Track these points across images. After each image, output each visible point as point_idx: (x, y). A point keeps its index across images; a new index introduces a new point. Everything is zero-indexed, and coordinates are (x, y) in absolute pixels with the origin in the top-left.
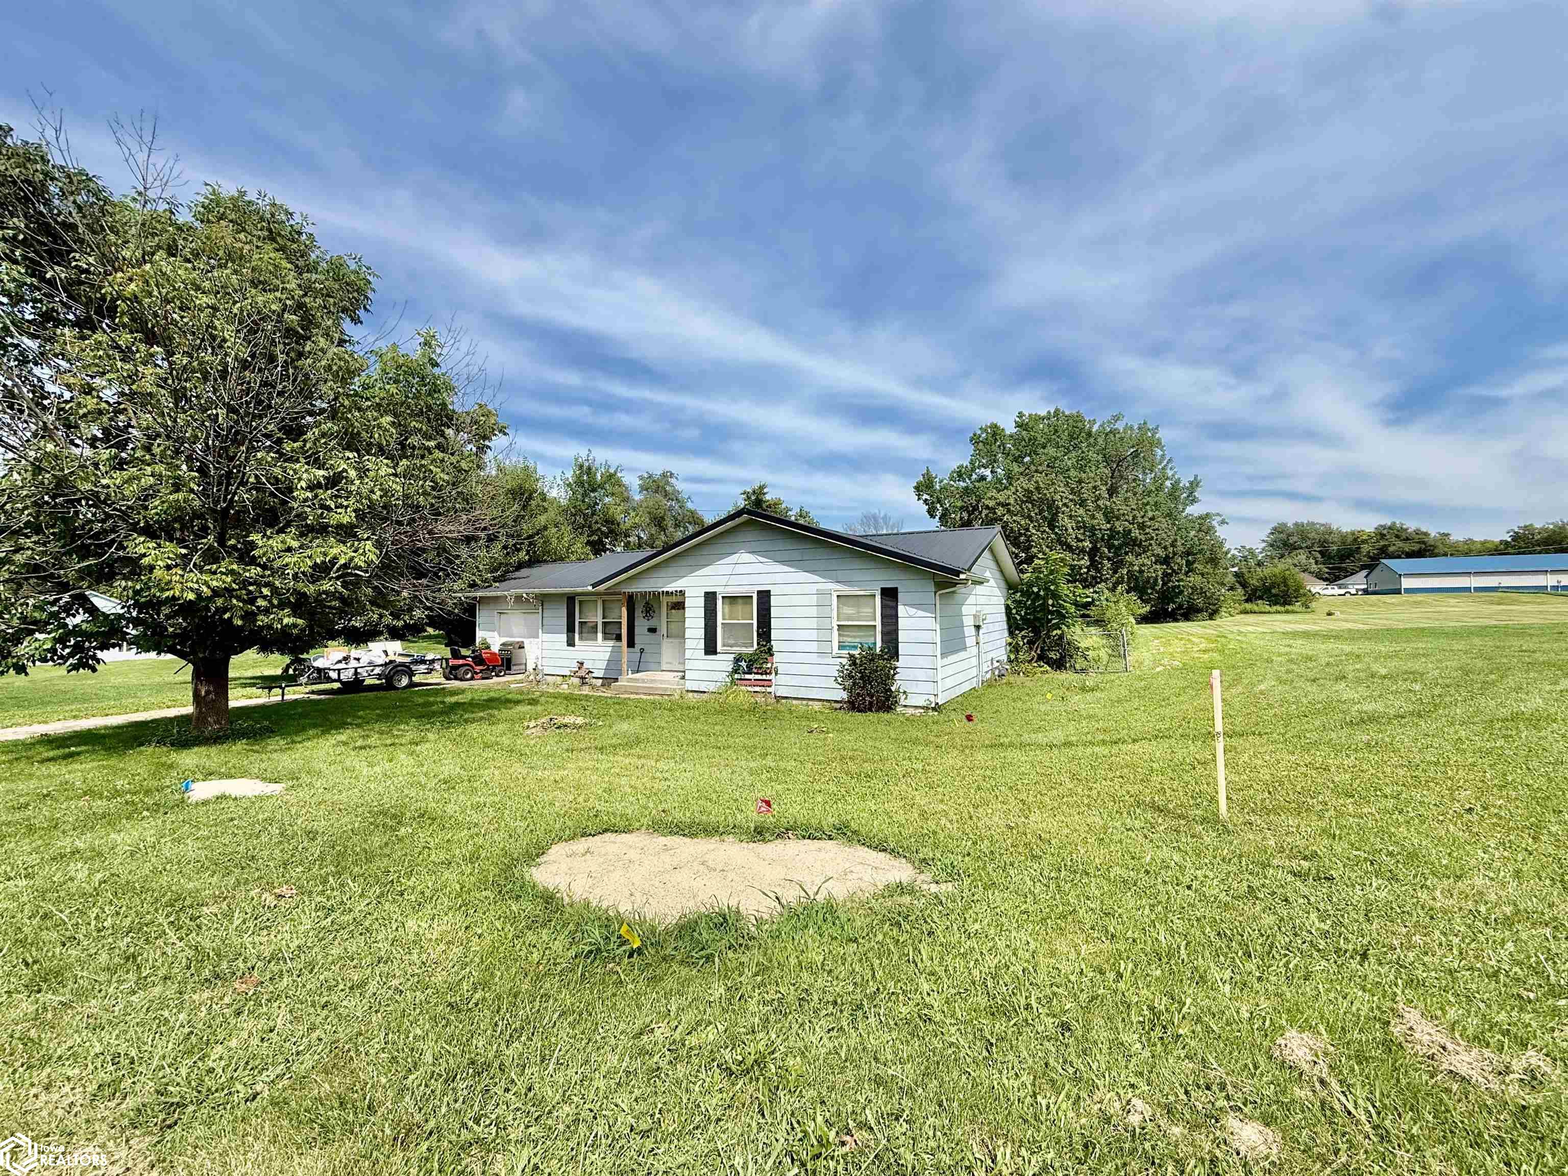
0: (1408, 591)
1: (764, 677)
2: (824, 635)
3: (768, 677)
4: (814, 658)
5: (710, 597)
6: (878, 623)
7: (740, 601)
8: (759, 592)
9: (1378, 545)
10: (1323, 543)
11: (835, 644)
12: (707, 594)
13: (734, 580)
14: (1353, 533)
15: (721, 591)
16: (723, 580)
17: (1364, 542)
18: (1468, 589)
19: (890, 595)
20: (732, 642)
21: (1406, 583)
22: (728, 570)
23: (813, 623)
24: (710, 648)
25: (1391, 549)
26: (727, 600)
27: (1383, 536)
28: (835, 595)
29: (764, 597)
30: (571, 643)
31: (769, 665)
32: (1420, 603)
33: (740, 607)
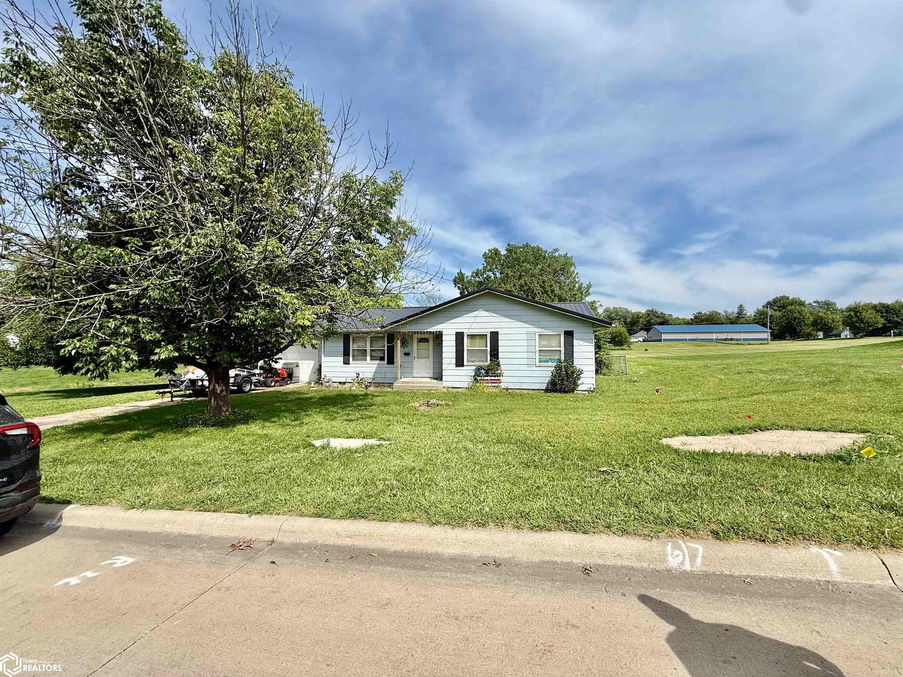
0: (665, 340)
1: (496, 378)
2: (532, 355)
3: (499, 378)
4: (525, 367)
5: (459, 337)
6: (562, 349)
7: (478, 337)
8: (491, 333)
9: (647, 319)
10: (625, 318)
11: (537, 360)
12: (457, 334)
13: (474, 326)
14: (636, 313)
15: (466, 332)
16: (468, 325)
17: (641, 317)
18: (686, 340)
19: (569, 334)
20: (472, 359)
21: (664, 337)
22: (472, 320)
23: (525, 349)
24: (460, 363)
25: (652, 321)
26: (469, 337)
27: (649, 315)
28: (537, 334)
29: (495, 336)
30: (346, 362)
31: (499, 372)
32: (670, 346)
33: (477, 341)
